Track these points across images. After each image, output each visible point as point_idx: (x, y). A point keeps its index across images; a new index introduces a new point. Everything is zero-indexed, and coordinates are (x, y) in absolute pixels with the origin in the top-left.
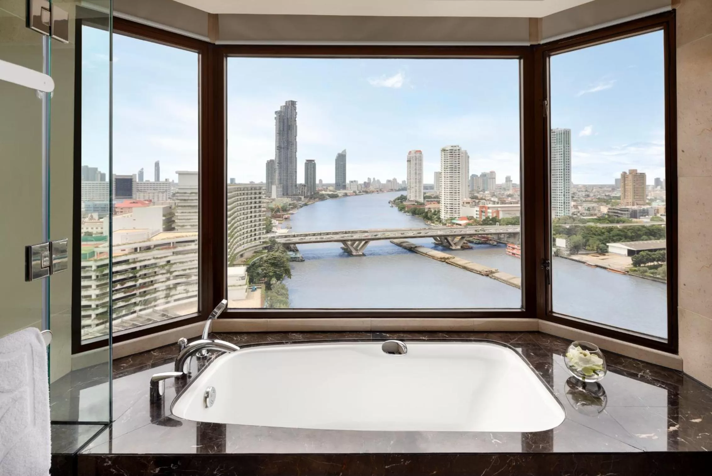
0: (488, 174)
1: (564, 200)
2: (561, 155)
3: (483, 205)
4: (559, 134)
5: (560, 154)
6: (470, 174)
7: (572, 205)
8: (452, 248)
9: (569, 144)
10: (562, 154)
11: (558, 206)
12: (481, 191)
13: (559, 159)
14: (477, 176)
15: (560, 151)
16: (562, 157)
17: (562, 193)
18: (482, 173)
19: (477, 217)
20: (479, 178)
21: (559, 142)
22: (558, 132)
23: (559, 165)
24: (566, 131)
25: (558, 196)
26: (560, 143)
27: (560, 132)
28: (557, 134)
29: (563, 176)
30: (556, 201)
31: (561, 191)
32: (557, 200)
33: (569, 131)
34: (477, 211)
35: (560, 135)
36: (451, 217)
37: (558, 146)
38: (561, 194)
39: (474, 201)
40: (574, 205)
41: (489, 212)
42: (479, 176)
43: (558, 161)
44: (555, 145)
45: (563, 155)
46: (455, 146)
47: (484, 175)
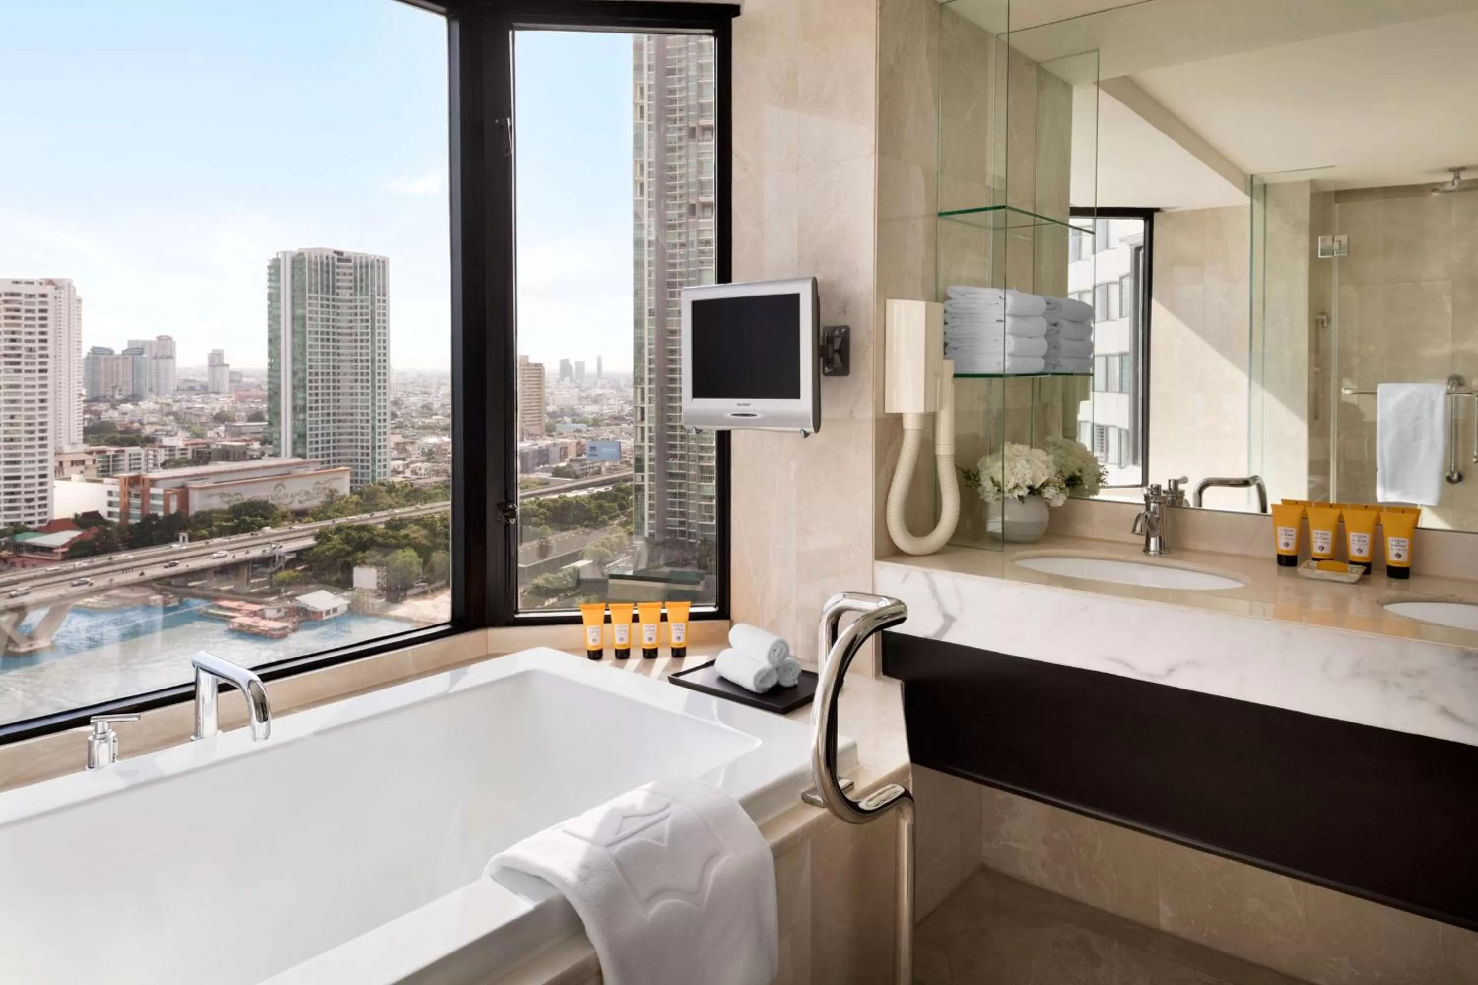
0: (151, 343)
1: (374, 438)
2: (364, 324)
3: (133, 474)
4: (361, 267)
5: (362, 321)
6: (86, 350)
7: (392, 445)
8: (17, 650)
9: (384, 295)
10: (367, 321)
11: (359, 457)
12: (125, 401)
13: (362, 334)
14: (111, 352)
15: (364, 311)
16: (367, 327)
17: (368, 421)
18: (130, 342)
19: (110, 514)
20: (118, 357)
21: (361, 288)
22: (358, 261)
23: (362, 348)
24: (378, 260)
25: (359, 431)
26: (364, 290)
27: (364, 264)
28: (356, 268)
29: (370, 377)
30: (354, 444)
31: (365, 418)
32: (357, 440)
33: (384, 262)
34: (110, 493)
35: (364, 270)
36: (12, 523)
37: (358, 297)
38: (364, 424)
39: (99, 452)
40: (397, 444)
41: (153, 497)
42: (118, 351)
43: (359, 338)
44: (351, 294)
45: (369, 324)
46: (31, 283)
47: (135, 351)
